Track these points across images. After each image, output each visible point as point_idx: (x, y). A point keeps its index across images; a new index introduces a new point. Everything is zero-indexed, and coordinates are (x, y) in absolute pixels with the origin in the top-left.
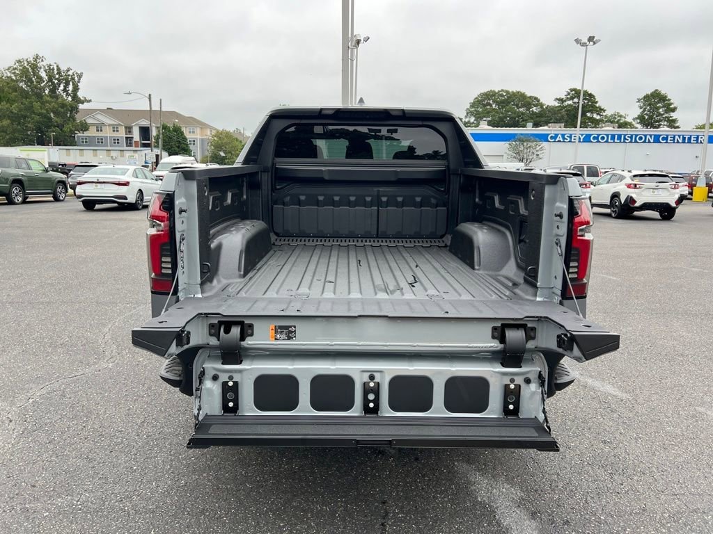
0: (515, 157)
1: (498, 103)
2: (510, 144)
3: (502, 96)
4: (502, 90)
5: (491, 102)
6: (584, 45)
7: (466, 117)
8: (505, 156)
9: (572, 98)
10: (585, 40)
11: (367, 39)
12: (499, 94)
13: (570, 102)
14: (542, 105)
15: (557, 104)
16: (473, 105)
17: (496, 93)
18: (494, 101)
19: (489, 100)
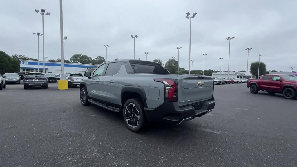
1: (79, 57)
6: (106, 47)
7: (70, 60)
9: (99, 58)
10: (106, 46)
13: (99, 59)
14: (92, 59)
15: (95, 59)
16: (72, 58)
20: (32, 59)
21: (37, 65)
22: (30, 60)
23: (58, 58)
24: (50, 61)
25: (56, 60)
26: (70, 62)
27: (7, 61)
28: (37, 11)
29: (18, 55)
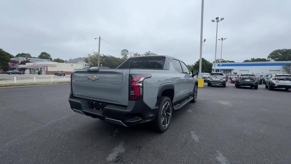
0: (285, 71)
2: (283, 67)
3: (284, 51)
4: (284, 49)
5: (279, 53)
7: (268, 58)
8: (281, 70)
11: (225, 39)
12: (282, 50)
16: (270, 55)
17: (281, 50)
18: (280, 53)
19: (278, 52)
20: (229, 62)
21: (219, 66)
22: (228, 62)
23: (252, 58)
24: (245, 61)
25: (250, 60)
26: (267, 61)
27: (204, 65)
28: (213, 21)
29: (219, 59)
